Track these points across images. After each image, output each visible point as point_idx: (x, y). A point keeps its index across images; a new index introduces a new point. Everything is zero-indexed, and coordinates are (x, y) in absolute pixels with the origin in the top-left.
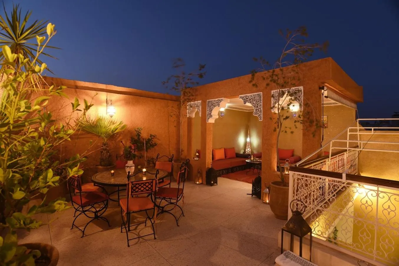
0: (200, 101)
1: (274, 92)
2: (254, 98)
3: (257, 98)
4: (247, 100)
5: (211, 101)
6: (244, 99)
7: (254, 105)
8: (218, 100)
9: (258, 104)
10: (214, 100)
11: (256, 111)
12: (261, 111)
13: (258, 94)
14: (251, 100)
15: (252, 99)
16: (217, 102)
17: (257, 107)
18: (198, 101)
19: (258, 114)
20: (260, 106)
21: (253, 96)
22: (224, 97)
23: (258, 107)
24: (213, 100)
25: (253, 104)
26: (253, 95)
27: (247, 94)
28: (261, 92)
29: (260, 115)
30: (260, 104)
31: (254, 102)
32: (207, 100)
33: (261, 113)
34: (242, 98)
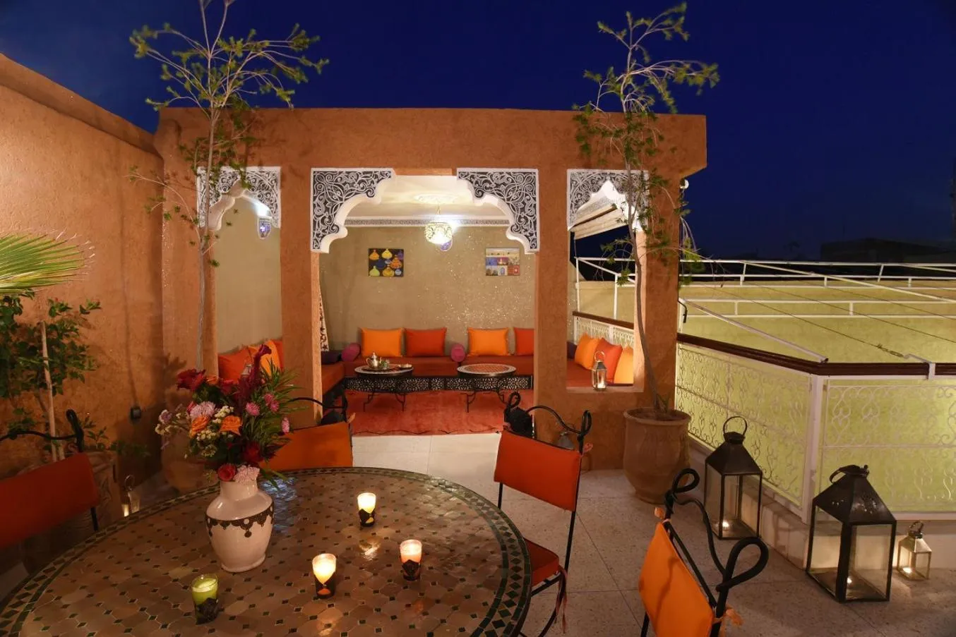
0: (276, 170)
1: (573, 175)
2: (513, 182)
3: (522, 184)
4: (488, 185)
5: (333, 174)
6: (477, 182)
7: (510, 202)
8: (364, 173)
9: (524, 203)
10: (348, 173)
11: (519, 221)
12: (535, 223)
13: (524, 173)
14: (502, 188)
15: (504, 184)
16: (363, 181)
17: (523, 210)
18: (266, 169)
19: (526, 230)
20: (532, 209)
21: (508, 176)
22: (395, 167)
23: (526, 210)
24: (344, 170)
25: (508, 200)
26: (509, 174)
27: (487, 167)
28: (534, 167)
29: (531, 235)
30: (532, 201)
31: (513, 195)
32: (313, 169)
33: (535, 229)
34: (470, 178)
